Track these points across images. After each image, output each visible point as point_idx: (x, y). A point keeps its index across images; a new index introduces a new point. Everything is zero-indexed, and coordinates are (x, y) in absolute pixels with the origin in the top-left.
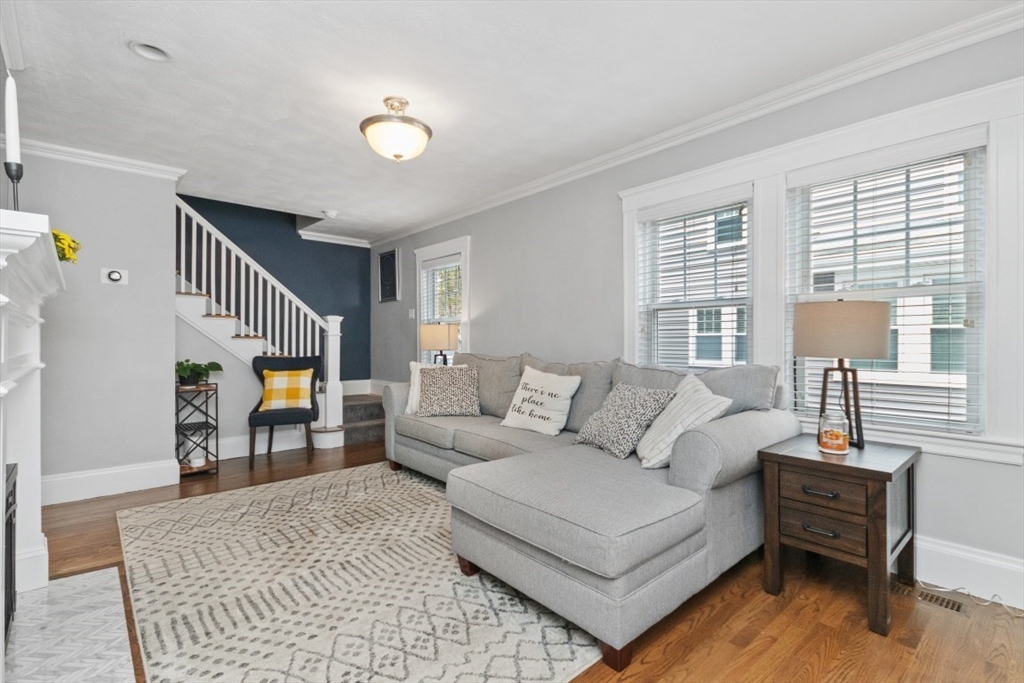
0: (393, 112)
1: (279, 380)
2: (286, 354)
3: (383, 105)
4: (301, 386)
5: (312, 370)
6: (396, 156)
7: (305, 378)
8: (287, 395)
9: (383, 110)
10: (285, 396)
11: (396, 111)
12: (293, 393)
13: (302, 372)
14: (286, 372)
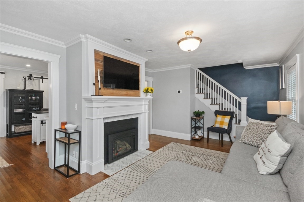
0: (188, 36)
1: (220, 118)
2: (221, 110)
3: (185, 34)
4: (225, 121)
5: (230, 116)
6: (188, 50)
7: (227, 119)
8: (220, 123)
9: (185, 36)
10: (219, 123)
11: (189, 35)
12: (222, 123)
13: (227, 117)
14: (222, 116)
